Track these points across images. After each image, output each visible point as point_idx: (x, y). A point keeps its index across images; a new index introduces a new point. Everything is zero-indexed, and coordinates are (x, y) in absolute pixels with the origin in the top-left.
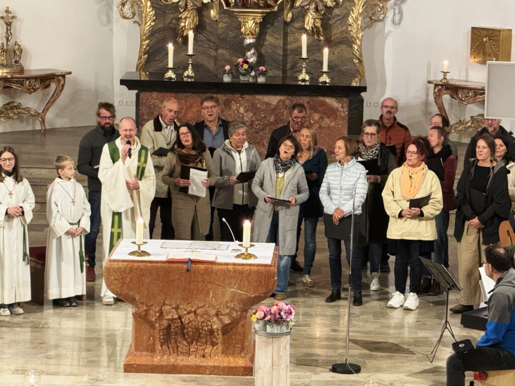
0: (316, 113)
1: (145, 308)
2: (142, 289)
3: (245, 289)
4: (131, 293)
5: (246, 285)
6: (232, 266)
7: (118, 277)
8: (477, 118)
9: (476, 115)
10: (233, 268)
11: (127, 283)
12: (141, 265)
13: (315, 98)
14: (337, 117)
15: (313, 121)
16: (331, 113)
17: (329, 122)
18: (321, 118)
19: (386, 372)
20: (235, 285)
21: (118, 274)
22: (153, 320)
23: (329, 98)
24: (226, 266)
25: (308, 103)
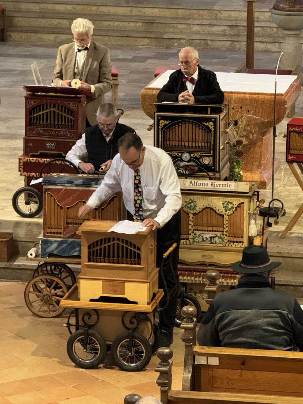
3: (259, 115)
5: (261, 112)
20: (251, 111)
21: (153, 100)
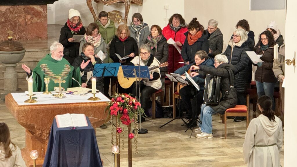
0: (29, 14)
1: (40, 132)
2: (38, 121)
3: (97, 117)
4: (32, 124)
5: (98, 114)
6: (89, 104)
7: (24, 115)
8: (112, 13)
9: (112, 11)
10: (90, 105)
11: (30, 118)
12: (37, 107)
13: (27, 6)
14: (41, 16)
15: (27, 19)
16: (37, 14)
17: (36, 20)
18: (32, 17)
19: (172, 157)
20: (92, 114)
21: (24, 113)
22: (45, 139)
23: (36, 6)
24: (86, 104)
25: (24, 9)
